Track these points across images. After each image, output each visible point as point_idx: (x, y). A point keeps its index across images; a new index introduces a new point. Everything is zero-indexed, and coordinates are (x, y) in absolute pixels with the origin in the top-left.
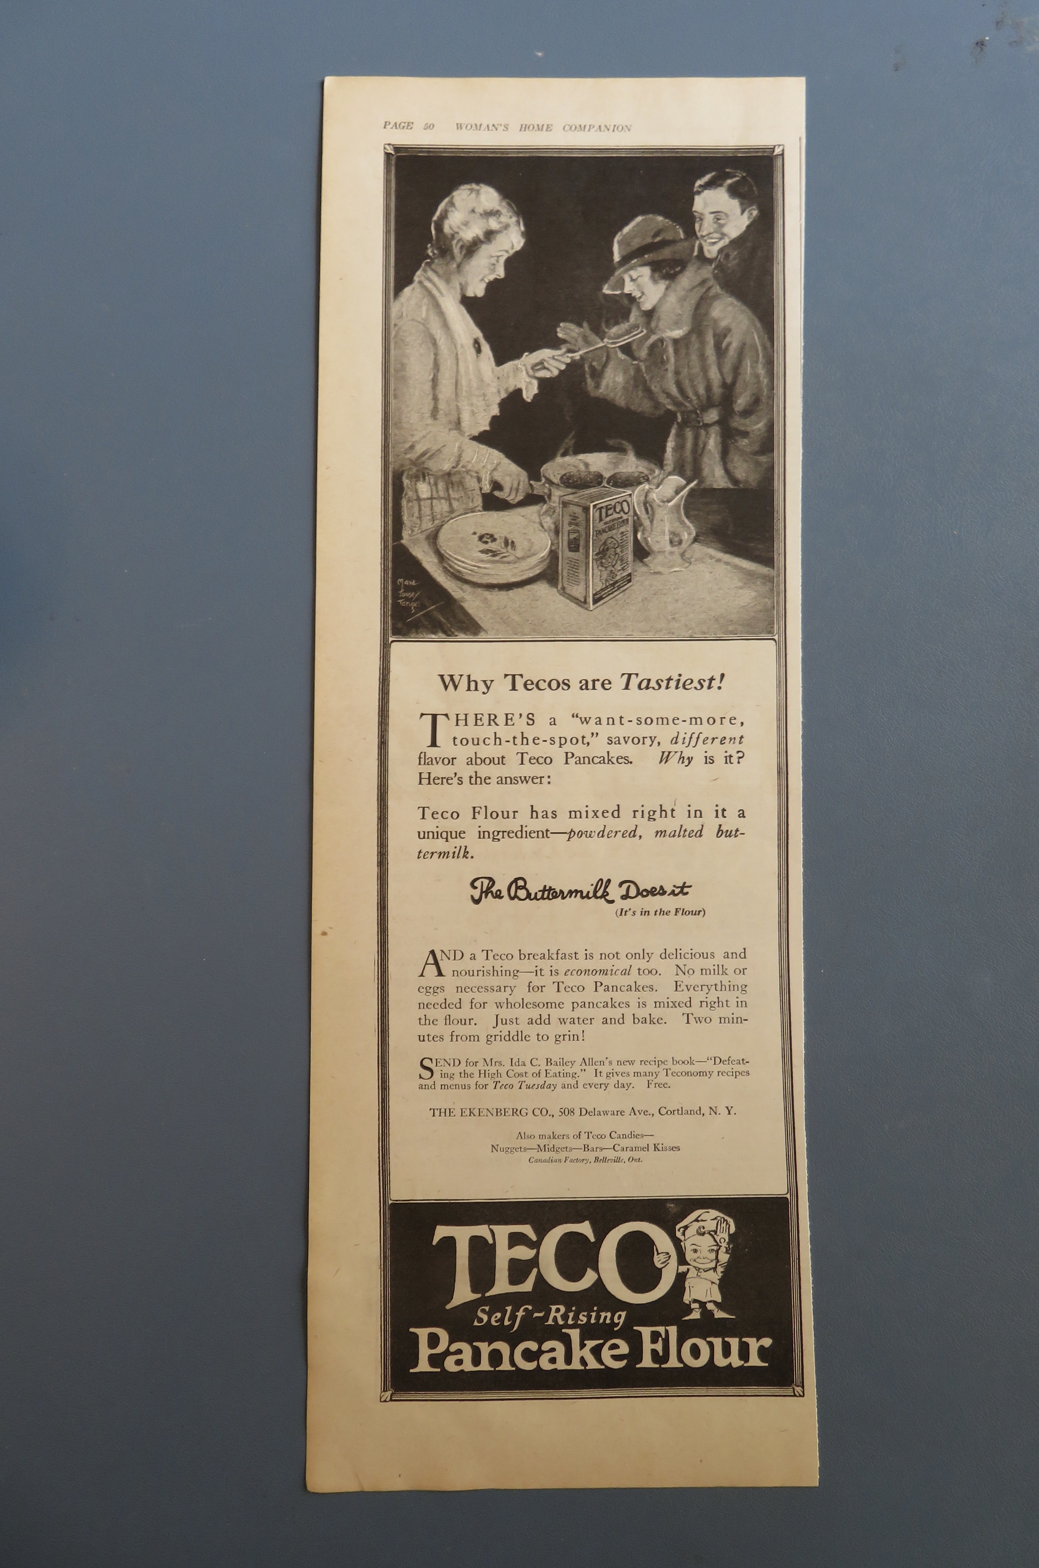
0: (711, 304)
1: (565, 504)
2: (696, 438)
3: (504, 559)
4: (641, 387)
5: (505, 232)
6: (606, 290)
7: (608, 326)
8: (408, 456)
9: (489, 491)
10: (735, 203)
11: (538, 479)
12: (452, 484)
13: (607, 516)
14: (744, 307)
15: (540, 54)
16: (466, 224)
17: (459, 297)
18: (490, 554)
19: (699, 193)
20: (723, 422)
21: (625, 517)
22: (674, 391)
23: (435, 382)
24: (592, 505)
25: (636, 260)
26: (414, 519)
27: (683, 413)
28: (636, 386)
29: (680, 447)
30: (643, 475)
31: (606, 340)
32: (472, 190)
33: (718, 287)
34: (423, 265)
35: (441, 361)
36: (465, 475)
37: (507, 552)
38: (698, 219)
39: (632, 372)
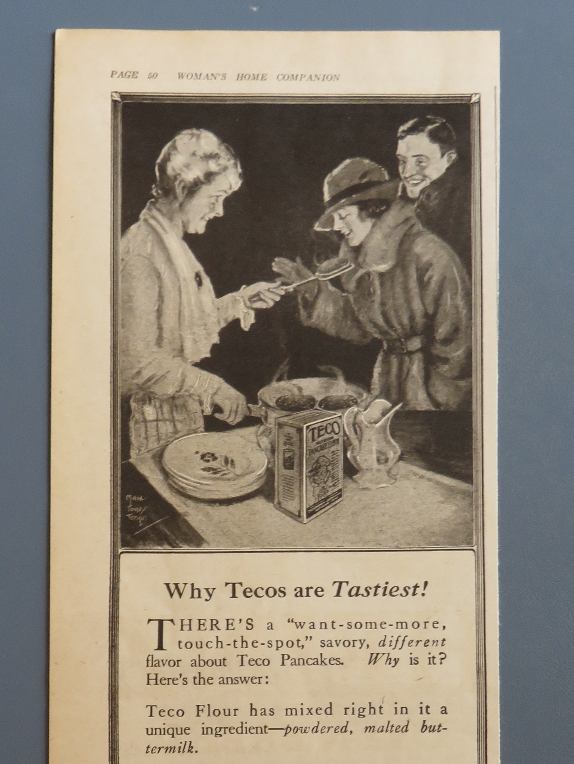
0: (413, 241)
1: (280, 425)
2: (401, 364)
3: (224, 476)
4: (350, 317)
5: (224, 173)
6: (317, 228)
7: (320, 261)
8: (135, 381)
9: (210, 414)
10: (435, 148)
11: (255, 402)
12: (176, 406)
13: (319, 436)
14: (444, 244)
15: (255, 9)
16: (187, 166)
17: (181, 234)
18: (212, 472)
19: (402, 138)
20: (425, 350)
21: (336, 437)
22: (380, 320)
23: (159, 312)
24: (305, 426)
25: (344, 200)
26: (141, 439)
27: (388, 341)
28: (345, 316)
29: (385, 373)
30: (352, 398)
31: (317, 274)
32: (193, 135)
33: (420, 225)
34: (148, 204)
35: (165, 293)
36: (187, 398)
37: (227, 469)
38: (401, 162)
39: (342, 303)
